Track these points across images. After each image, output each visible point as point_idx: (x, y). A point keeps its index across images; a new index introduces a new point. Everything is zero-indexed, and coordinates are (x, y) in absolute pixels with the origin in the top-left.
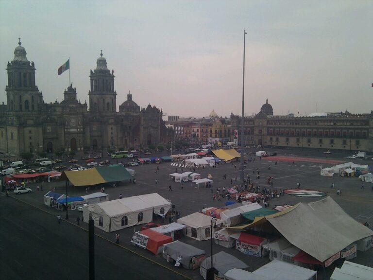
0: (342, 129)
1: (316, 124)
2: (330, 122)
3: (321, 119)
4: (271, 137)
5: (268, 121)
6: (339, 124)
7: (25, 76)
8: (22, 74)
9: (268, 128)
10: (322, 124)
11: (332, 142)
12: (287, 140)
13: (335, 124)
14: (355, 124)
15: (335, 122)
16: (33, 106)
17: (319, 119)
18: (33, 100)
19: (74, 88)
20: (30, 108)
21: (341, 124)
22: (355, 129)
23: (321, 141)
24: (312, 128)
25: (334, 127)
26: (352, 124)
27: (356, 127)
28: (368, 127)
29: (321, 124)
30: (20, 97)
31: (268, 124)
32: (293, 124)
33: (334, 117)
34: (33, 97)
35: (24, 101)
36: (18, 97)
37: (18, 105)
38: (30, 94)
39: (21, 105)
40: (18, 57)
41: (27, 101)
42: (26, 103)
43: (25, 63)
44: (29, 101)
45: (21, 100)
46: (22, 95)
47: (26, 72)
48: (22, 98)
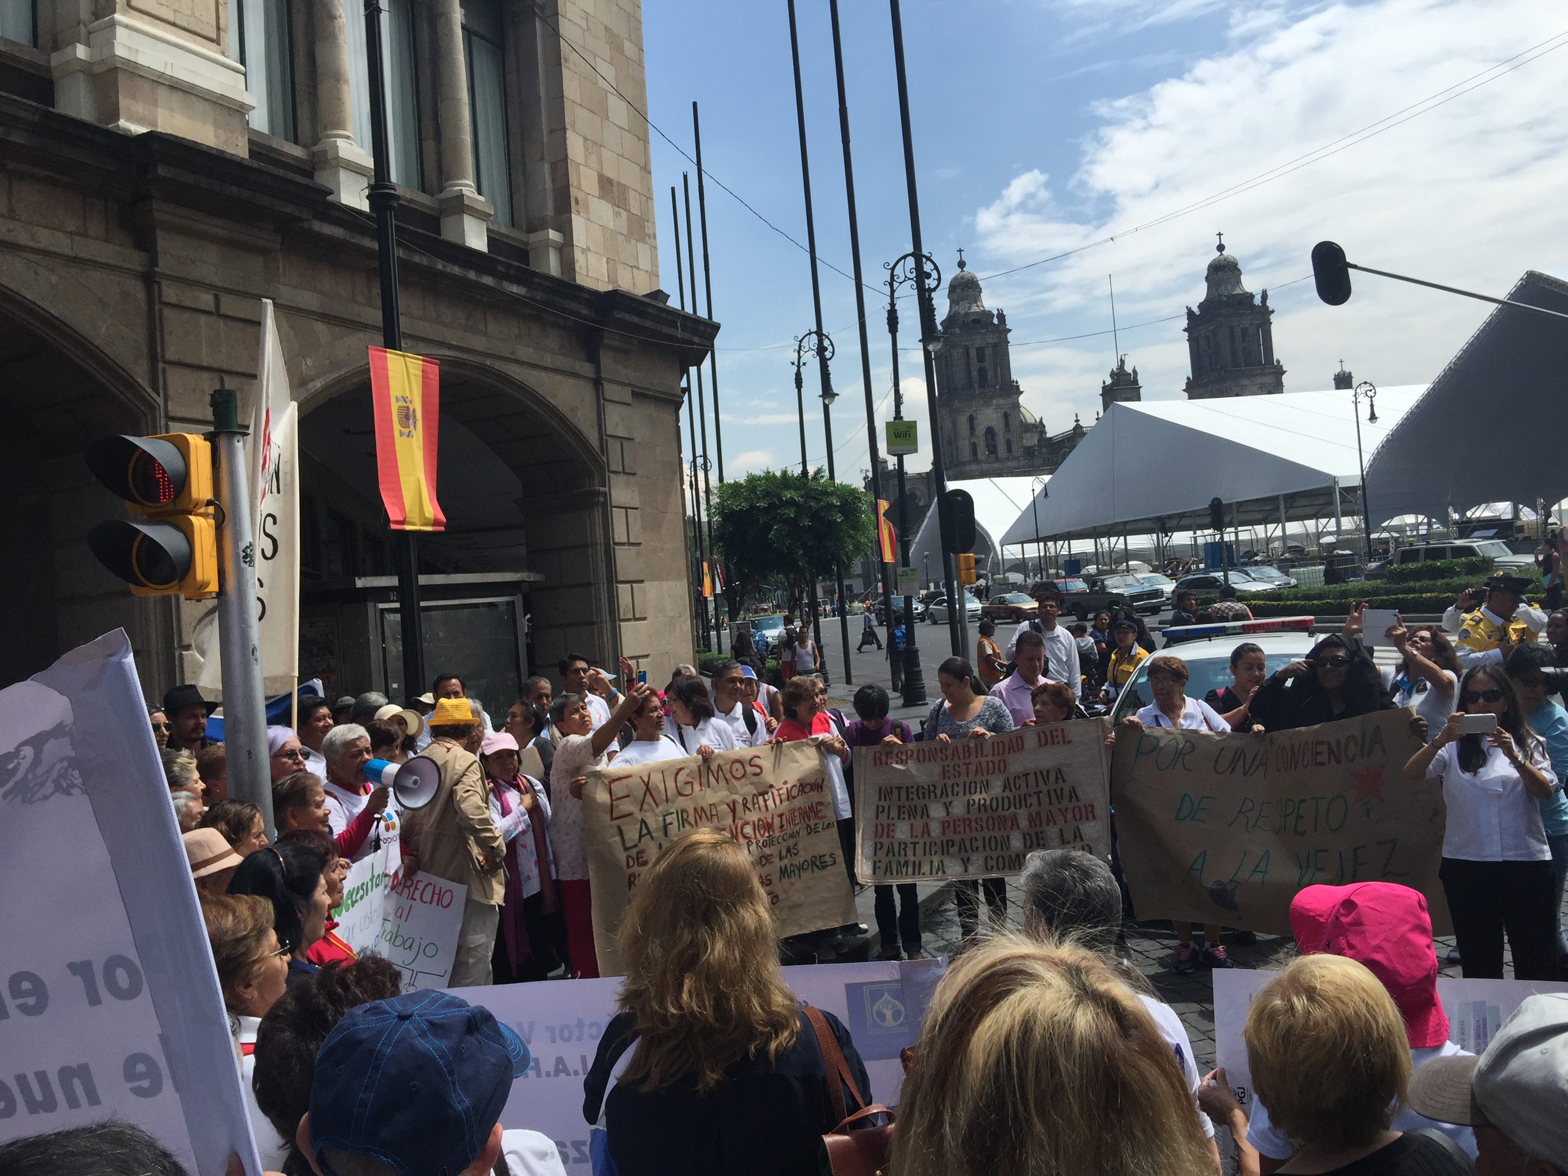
7: (981, 358)
8: (973, 354)
16: (1009, 442)
18: (1007, 425)
19: (1130, 371)
20: (1002, 451)
30: (971, 419)
34: (1006, 416)
35: (981, 430)
36: (963, 421)
37: (967, 442)
38: (998, 407)
39: (974, 443)
40: (958, 304)
41: (990, 431)
42: (989, 436)
43: (977, 317)
44: (997, 431)
45: (972, 428)
46: (974, 415)
47: (983, 345)
48: (975, 421)
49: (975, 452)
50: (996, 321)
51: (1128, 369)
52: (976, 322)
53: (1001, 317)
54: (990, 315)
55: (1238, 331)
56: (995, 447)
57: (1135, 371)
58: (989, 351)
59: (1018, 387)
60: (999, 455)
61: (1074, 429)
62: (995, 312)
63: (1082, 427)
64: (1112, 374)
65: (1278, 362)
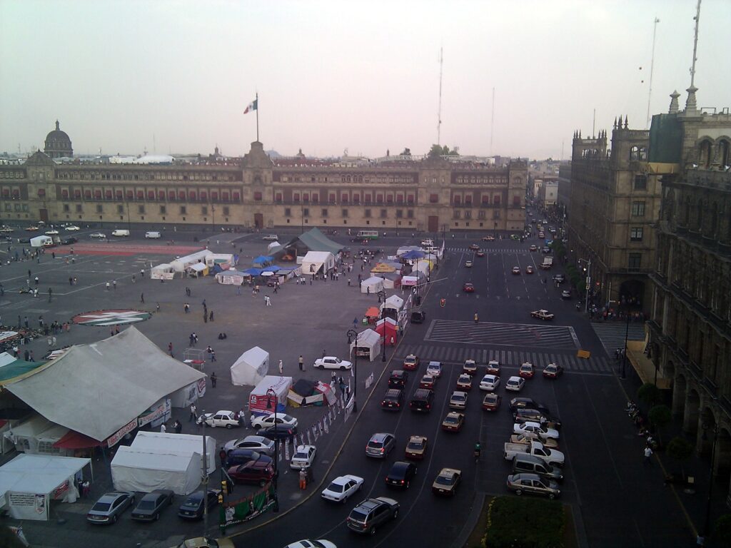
0: (198, 187)
1: (152, 178)
2: (178, 175)
3: (160, 168)
4: (66, 203)
5: (57, 171)
6: (192, 178)
9: (58, 185)
10: (163, 177)
11: (183, 211)
12: (100, 209)
13: (185, 178)
14: (219, 178)
15: (186, 174)
17: (156, 168)
21: (197, 178)
22: (220, 187)
23: (163, 210)
24: (145, 186)
25: (184, 182)
26: (215, 179)
27: (222, 183)
28: (239, 183)
29: (161, 178)
31: (57, 177)
32: (108, 177)
33: (185, 164)
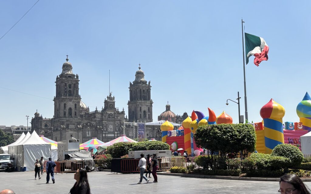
8: (68, 86)
16: (76, 113)
18: (76, 107)
34: (76, 105)
35: (67, 108)
36: (62, 105)
37: (63, 111)
38: (73, 102)
39: (65, 112)
40: (65, 71)
41: (70, 109)
42: (70, 110)
43: (70, 75)
44: (72, 109)
45: (65, 107)
46: (66, 103)
47: (71, 84)
48: (66, 105)
49: (65, 114)
50: (75, 77)
51: (112, 96)
52: (69, 77)
53: (77, 77)
54: (74, 76)
55: (142, 90)
56: (71, 113)
57: (114, 97)
58: (72, 86)
59: (80, 97)
60: (72, 116)
61: (96, 111)
62: (76, 75)
63: (98, 111)
64: (108, 97)
65: (152, 100)
